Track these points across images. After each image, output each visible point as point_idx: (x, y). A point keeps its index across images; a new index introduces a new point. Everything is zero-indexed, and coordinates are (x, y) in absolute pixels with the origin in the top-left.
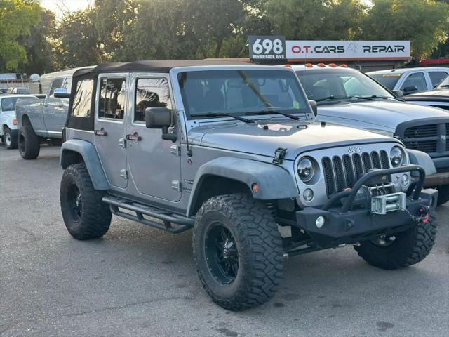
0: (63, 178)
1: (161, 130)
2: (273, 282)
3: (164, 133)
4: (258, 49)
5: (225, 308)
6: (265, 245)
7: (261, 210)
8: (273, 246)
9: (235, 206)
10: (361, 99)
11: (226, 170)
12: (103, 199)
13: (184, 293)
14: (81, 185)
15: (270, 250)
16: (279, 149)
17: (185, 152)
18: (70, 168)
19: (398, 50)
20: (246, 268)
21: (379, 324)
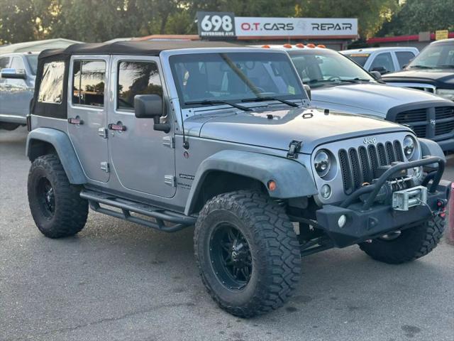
0: (31, 170)
1: (152, 120)
2: (289, 287)
3: (155, 123)
4: (207, 25)
5: (235, 316)
6: (282, 248)
7: (275, 208)
8: (290, 248)
9: (248, 205)
10: (345, 82)
11: (235, 165)
12: (81, 194)
13: (184, 298)
14: (54, 179)
15: (287, 253)
16: (294, 142)
17: (180, 144)
18: (40, 159)
19: (346, 28)
20: (263, 273)
21: (405, 328)
